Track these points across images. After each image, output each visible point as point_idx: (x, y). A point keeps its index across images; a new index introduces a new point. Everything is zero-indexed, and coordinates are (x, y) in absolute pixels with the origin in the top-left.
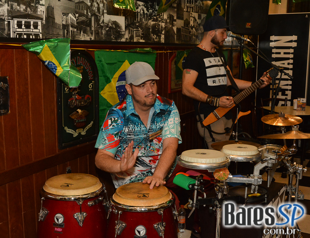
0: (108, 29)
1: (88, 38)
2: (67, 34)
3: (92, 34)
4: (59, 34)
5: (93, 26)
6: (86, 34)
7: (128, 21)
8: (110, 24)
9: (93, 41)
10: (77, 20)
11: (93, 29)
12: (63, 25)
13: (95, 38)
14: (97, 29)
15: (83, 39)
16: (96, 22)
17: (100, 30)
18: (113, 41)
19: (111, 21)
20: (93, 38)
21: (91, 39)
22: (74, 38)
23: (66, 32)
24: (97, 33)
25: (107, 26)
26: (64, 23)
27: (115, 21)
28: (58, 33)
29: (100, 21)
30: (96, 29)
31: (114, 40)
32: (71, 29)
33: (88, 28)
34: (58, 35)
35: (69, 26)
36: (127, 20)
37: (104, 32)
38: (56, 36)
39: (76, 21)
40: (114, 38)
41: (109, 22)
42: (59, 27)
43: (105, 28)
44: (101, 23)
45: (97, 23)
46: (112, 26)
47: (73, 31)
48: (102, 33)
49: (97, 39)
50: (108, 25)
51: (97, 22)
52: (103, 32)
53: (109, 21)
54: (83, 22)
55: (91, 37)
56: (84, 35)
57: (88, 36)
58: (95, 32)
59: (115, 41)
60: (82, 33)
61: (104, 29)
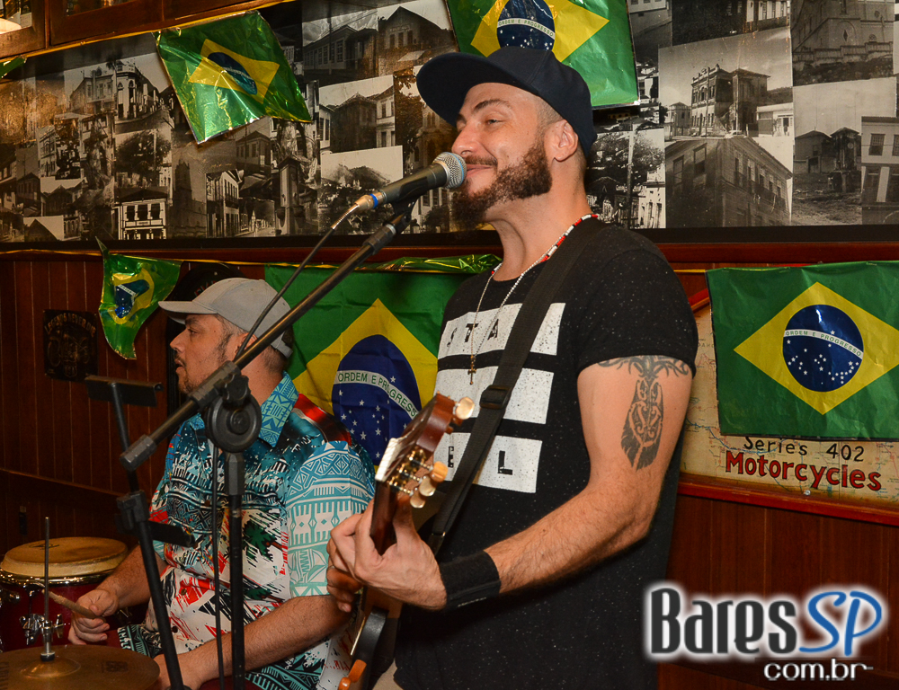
0: (335, 199)
1: (270, 232)
2: (218, 223)
3: (282, 218)
4: (199, 227)
5: (286, 196)
6: (266, 219)
7: (417, 159)
8: (343, 183)
9: (284, 237)
10: (240, 185)
11: (285, 203)
12: (208, 202)
13: (292, 228)
14: (298, 202)
15: (256, 235)
16: (293, 183)
17: (307, 206)
18: (355, 233)
19: (344, 171)
20: (285, 230)
21: (278, 232)
22: (233, 234)
23: (215, 219)
24: (298, 215)
25: (332, 190)
26: (211, 198)
27: (363, 169)
28: (198, 223)
29: (308, 177)
30: (294, 203)
31: (357, 230)
32: (226, 210)
33: (272, 203)
34: (197, 229)
35: (222, 205)
36: (412, 155)
37: (320, 208)
38: (194, 230)
39: (239, 188)
40: (357, 225)
41: (339, 174)
42: (199, 209)
43: (325, 197)
44: (312, 182)
45: (297, 184)
46: (352, 185)
47: (232, 215)
48: (314, 213)
49: (299, 231)
50: (335, 183)
51: (296, 180)
52: (319, 210)
53: (339, 172)
54: (256, 189)
55: (280, 228)
56: (260, 223)
57: (271, 224)
58: (291, 210)
59: (362, 233)
60: (254, 218)
61: (322, 200)
